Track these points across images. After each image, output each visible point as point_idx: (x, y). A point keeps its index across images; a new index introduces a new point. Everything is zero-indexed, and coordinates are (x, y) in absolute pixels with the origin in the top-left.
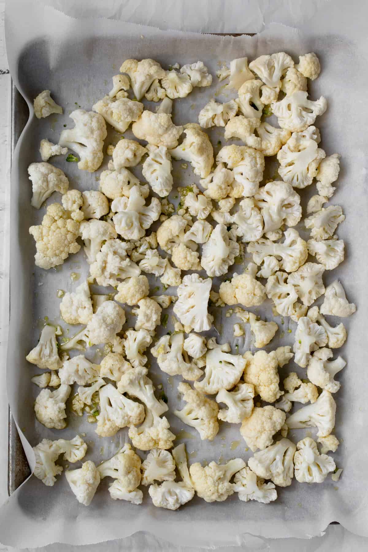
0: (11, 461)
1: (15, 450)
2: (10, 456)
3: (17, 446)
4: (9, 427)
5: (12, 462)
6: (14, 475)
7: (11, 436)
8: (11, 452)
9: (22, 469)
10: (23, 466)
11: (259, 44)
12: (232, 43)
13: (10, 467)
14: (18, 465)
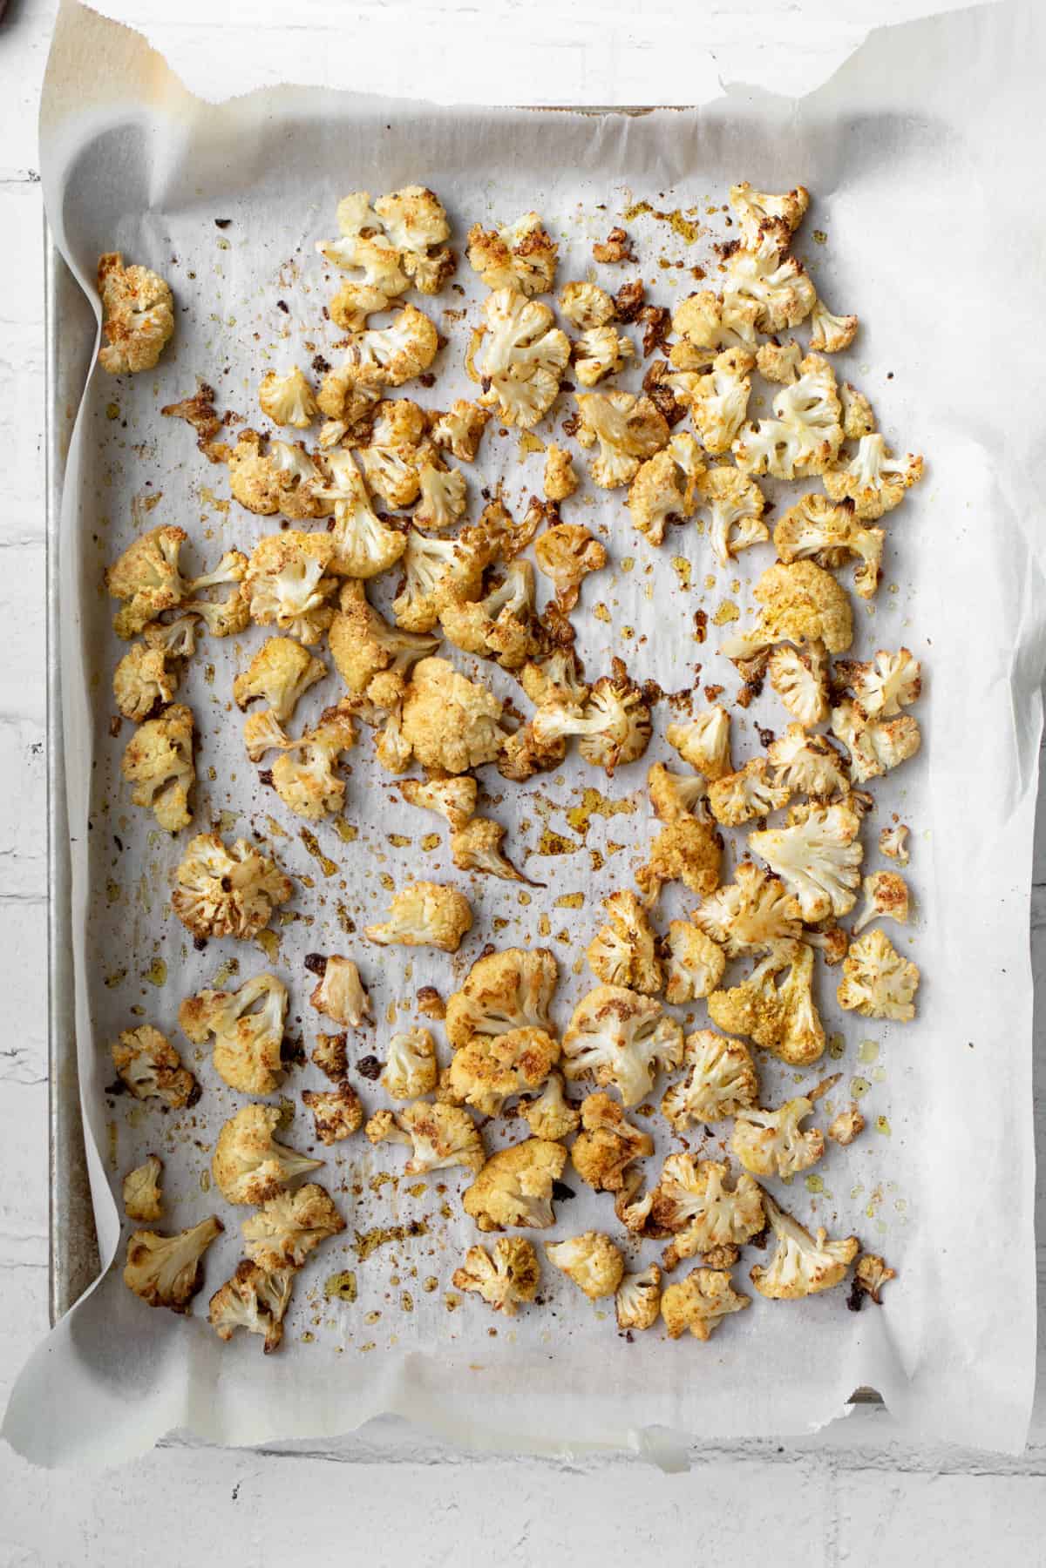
0: (56, 1245)
1: (67, 1216)
2: (55, 1230)
3: (71, 1202)
4: (51, 1157)
5: (60, 1247)
6: (65, 1278)
7: (55, 1178)
8: (56, 1221)
9: (87, 1263)
10: (88, 1256)
11: (701, 136)
12: (625, 133)
13: (56, 1259)
14: (75, 1254)
